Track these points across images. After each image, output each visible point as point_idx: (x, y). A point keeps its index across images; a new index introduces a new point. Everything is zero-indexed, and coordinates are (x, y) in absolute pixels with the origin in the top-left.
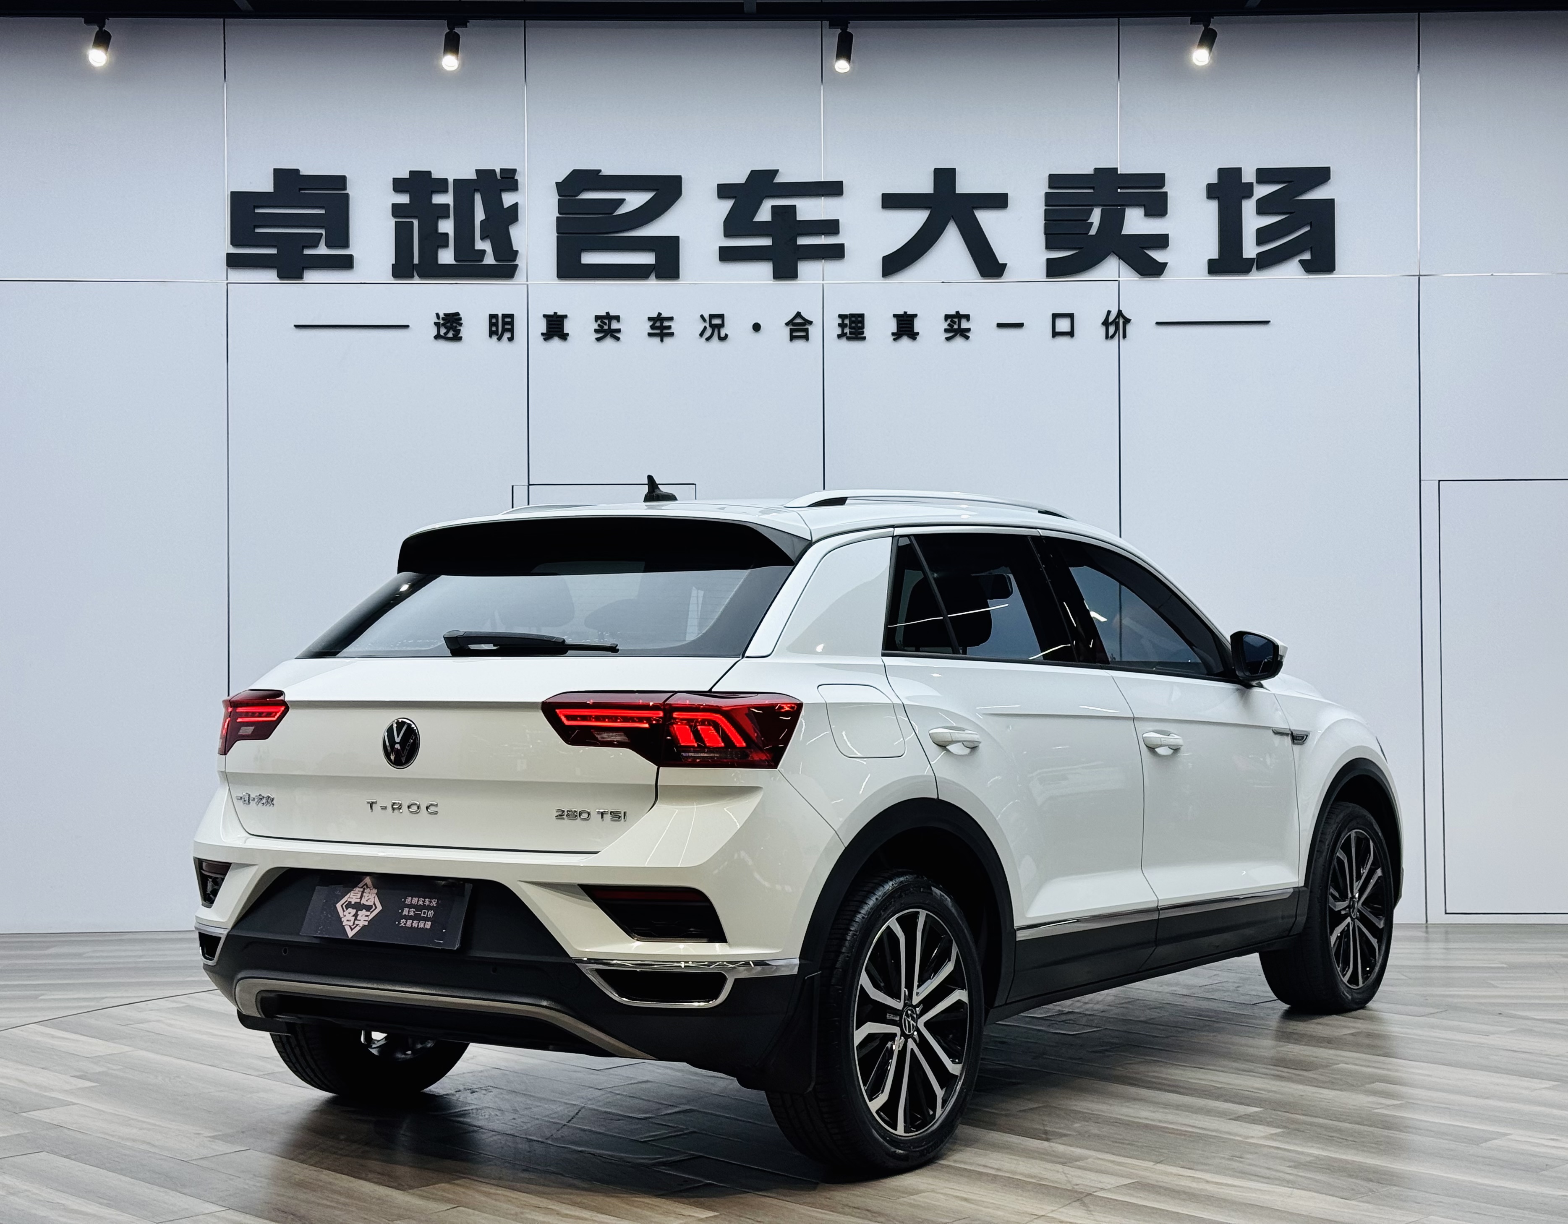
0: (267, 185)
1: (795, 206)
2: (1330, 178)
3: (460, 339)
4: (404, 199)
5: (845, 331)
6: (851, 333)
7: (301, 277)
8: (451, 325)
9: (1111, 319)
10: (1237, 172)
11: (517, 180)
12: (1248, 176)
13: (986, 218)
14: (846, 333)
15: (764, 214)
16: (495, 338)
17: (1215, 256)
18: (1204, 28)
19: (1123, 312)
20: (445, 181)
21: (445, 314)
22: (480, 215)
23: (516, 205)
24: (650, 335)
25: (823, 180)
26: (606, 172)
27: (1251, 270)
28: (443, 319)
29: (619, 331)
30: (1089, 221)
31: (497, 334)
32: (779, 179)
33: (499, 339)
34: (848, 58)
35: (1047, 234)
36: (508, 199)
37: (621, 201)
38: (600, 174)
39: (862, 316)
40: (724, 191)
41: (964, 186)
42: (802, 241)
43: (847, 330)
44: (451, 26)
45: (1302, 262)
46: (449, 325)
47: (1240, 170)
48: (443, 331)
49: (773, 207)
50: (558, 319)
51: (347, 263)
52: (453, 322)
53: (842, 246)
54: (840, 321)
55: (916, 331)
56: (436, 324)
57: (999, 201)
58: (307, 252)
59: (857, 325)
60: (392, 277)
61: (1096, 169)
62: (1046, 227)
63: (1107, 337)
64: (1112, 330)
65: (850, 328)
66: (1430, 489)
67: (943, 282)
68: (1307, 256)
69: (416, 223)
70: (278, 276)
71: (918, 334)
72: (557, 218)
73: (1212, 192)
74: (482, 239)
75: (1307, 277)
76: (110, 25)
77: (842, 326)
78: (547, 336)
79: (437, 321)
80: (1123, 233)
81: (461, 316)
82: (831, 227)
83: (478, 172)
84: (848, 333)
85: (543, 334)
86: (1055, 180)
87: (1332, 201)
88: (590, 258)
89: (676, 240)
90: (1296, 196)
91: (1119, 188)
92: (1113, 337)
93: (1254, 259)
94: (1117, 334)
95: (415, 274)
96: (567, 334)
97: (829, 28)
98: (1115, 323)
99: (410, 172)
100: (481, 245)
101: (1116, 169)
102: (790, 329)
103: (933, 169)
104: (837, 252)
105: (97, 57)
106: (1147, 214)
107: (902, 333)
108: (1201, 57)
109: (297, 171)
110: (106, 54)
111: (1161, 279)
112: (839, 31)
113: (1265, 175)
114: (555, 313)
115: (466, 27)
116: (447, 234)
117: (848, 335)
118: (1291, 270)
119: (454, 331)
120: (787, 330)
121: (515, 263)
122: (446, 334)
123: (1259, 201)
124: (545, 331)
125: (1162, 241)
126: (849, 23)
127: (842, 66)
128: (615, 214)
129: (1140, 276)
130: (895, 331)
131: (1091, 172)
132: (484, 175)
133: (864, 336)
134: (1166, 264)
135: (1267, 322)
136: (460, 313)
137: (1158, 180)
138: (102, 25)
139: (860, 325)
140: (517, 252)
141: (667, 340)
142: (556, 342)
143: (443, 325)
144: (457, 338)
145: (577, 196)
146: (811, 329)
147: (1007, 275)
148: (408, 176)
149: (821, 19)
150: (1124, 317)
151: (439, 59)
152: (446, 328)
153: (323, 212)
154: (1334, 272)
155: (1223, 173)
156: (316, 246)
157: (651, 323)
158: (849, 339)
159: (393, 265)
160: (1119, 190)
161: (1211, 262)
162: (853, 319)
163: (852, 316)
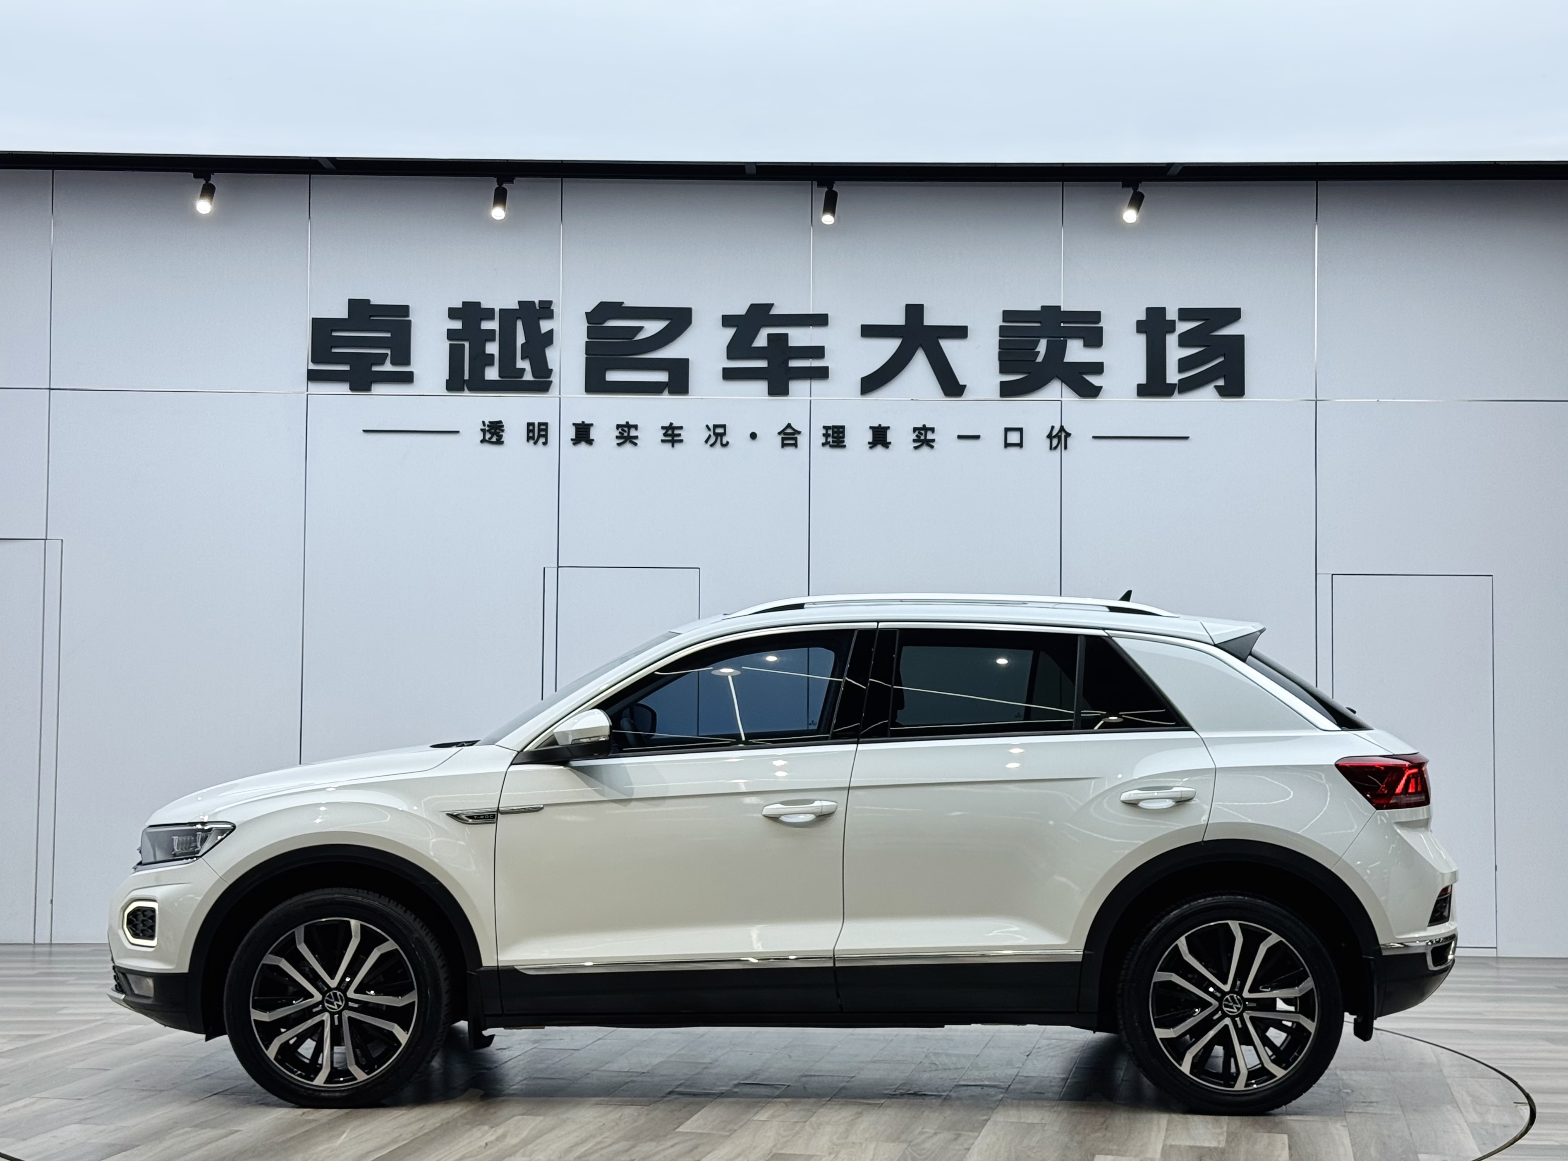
0: (341, 312)
1: (787, 335)
2: (1240, 318)
3: (502, 443)
4: (457, 325)
5: (828, 440)
6: (833, 442)
7: (368, 389)
8: (495, 431)
9: (1054, 433)
10: (1163, 310)
11: (553, 310)
12: (1172, 315)
13: (948, 346)
14: (829, 442)
15: (761, 341)
16: (532, 442)
17: (1143, 380)
18: (1132, 191)
19: (1065, 427)
20: (493, 310)
21: (490, 422)
22: (521, 339)
23: (551, 331)
24: (663, 441)
25: (811, 313)
26: (628, 304)
27: (1173, 394)
28: (488, 426)
29: (636, 437)
30: (1037, 350)
31: (534, 439)
32: (774, 312)
33: (535, 443)
34: (833, 212)
35: (1001, 360)
36: (545, 326)
37: (640, 329)
38: (623, 305)
39: (843, 427)
40: (728, 321)
41: (931, 319)
42: (793, 364)
43: (830, 439)
44: (500, 183)
45: (1217, 387)
46: (493, 431)
47: (1164, 309)
48: (488, 436)
49: (769, 335)
50: (586, 427)
51: (407, 378)
52: (497, 428)
53: (827, 368)
54: (824, 432)
55: (888, 441)
56: (482, 430)
57: (960, 332)
58: (375, 368)
59: (838, 435)
60: (446, 391)
61: (1042, 307)
62: (1000, 354)
63: (1051, 448)
64: (1055, 442)
65: (833, 437)
66: (1324, 582)
67: (912, 400)
68: (1221, 383)
69: (467, 345)
70: (350, 389)
71: (890, 443)
72: (586, 342)
73: (1141, 327)
74: (523, 358)
75: (1221, 400)
76: (216, 179)
77: (826, 435)
78: (576, 441)
79: (483, 428)
80: (1066, 360)
81: (504, 424)
82: (818, 352)
83: (520, 303)
84: (831, 441)
85: (572, 440)
86: (1008, 315)
87: (1241, 338)
88: (613, 376)
89: (686, 361)
90: (1212, 332)
91: (1062, 322)
92: (1056, 448)
93: (1175, 385)
94: (1059, 446)
95: (466, 388)
96: (593, 440)
97: (818, 187)
98: (1058, 436)
99: (463, 302)
100: (523, 364)
101: (1060, 307)
102: (782, 438)
103: (905, 305)
104: (822, 374)
105: (204, 206)
106: (1086, 345)
107: (875, 442)
108: (1130, 216)
109: (369, 301)
110: (211, 205)
111: (1097, 399)
112: (826, 189)
113: (1186, 314)
114: (583, 422)
115: (513, 183)
116: (492, 355)
117: (831, 443)
118: (1207, 394)
119: (497, 436)
120: (779, 438)
121: (550, 379)
122: (490, 438)
123: (1180, 336)
124: (574, 437)
125: (1097, 368)
126: (835, 183)
127: (828, 219)
128: (635, 339)
129: (1079, 397)
130: (871, 440)
131: (1039, 309)
132: (525, 306)
133: (845, 444)
134: (1101, 387)
135: (1187, 438)
136: (503, 421)
137: (1096, 316)
138: (208, 179)
139: (841, 435)
140: (551, 370)
141: (676, 445)
142: (583, 446)
143: (488, 431)
144: (499, 442)
145: (603, 323)
146: (799, 437)
147: (967, 394)
148: (461, 306)
149: (812, 180)
150: (1065, 432)
151: (488, 211)
152: (490, 433)
153: (389, 335)
154: (1244, 396)
155: (1149, 310)
156: (382, 363)
157: (664, 431)
158: (831, 446)
159: (447, 380)
160: (1062, 325)
161: (1139, 386)
162: (835, 430)
163: (834, 427)
